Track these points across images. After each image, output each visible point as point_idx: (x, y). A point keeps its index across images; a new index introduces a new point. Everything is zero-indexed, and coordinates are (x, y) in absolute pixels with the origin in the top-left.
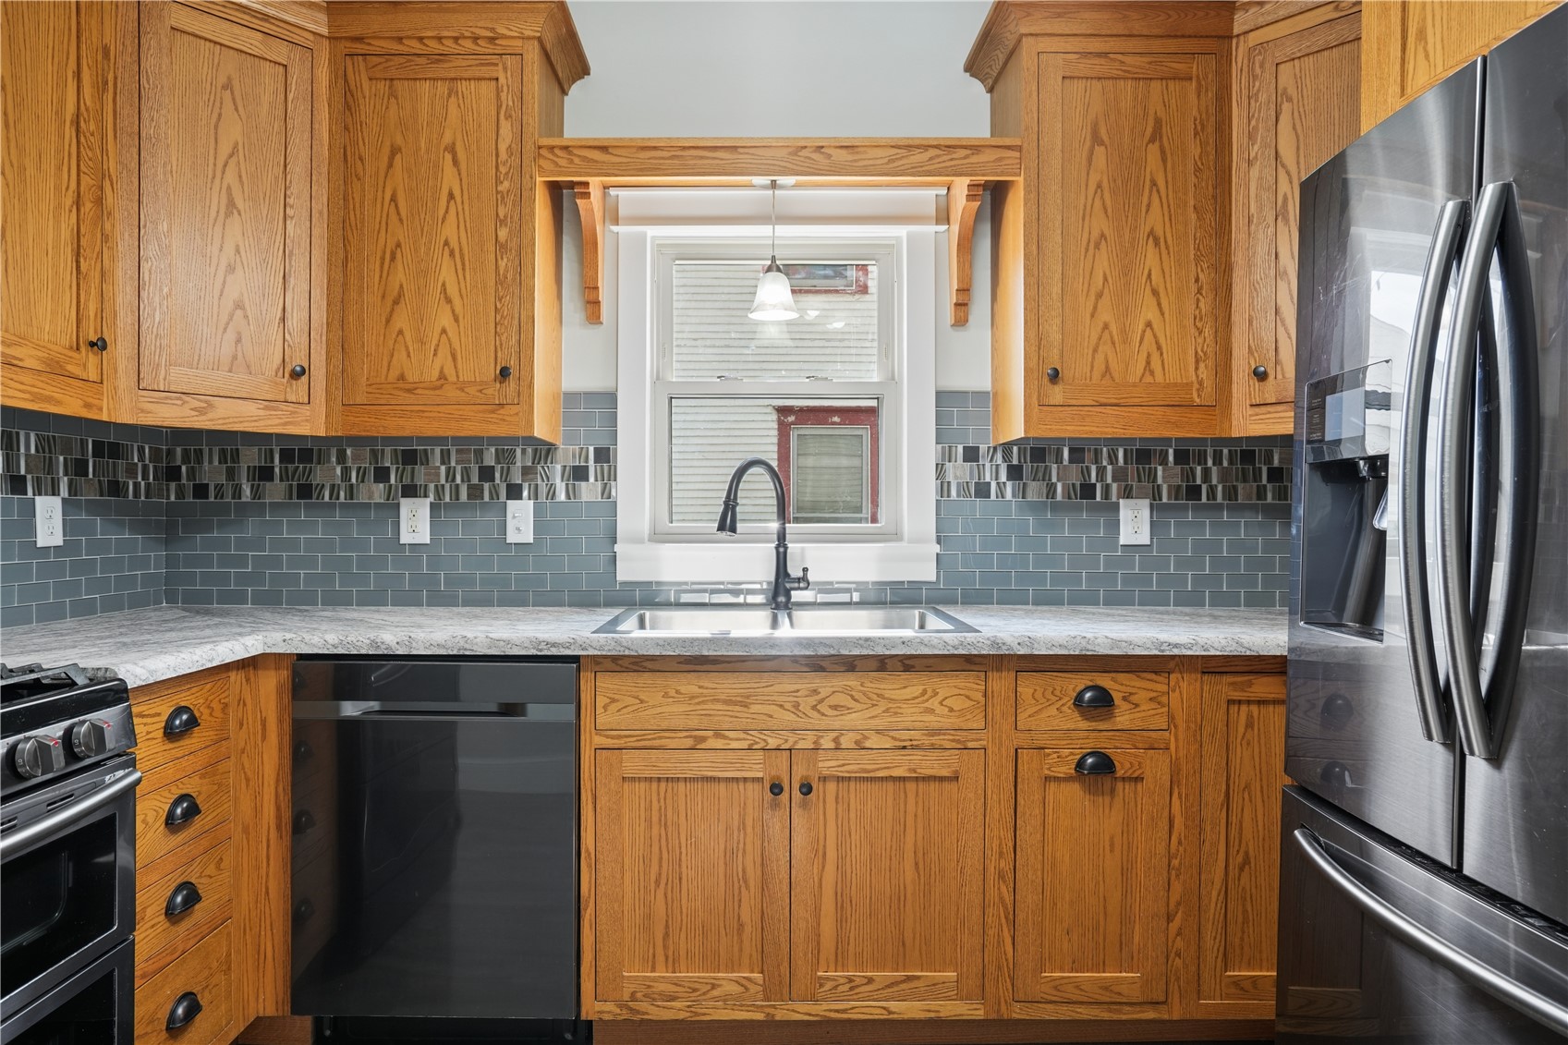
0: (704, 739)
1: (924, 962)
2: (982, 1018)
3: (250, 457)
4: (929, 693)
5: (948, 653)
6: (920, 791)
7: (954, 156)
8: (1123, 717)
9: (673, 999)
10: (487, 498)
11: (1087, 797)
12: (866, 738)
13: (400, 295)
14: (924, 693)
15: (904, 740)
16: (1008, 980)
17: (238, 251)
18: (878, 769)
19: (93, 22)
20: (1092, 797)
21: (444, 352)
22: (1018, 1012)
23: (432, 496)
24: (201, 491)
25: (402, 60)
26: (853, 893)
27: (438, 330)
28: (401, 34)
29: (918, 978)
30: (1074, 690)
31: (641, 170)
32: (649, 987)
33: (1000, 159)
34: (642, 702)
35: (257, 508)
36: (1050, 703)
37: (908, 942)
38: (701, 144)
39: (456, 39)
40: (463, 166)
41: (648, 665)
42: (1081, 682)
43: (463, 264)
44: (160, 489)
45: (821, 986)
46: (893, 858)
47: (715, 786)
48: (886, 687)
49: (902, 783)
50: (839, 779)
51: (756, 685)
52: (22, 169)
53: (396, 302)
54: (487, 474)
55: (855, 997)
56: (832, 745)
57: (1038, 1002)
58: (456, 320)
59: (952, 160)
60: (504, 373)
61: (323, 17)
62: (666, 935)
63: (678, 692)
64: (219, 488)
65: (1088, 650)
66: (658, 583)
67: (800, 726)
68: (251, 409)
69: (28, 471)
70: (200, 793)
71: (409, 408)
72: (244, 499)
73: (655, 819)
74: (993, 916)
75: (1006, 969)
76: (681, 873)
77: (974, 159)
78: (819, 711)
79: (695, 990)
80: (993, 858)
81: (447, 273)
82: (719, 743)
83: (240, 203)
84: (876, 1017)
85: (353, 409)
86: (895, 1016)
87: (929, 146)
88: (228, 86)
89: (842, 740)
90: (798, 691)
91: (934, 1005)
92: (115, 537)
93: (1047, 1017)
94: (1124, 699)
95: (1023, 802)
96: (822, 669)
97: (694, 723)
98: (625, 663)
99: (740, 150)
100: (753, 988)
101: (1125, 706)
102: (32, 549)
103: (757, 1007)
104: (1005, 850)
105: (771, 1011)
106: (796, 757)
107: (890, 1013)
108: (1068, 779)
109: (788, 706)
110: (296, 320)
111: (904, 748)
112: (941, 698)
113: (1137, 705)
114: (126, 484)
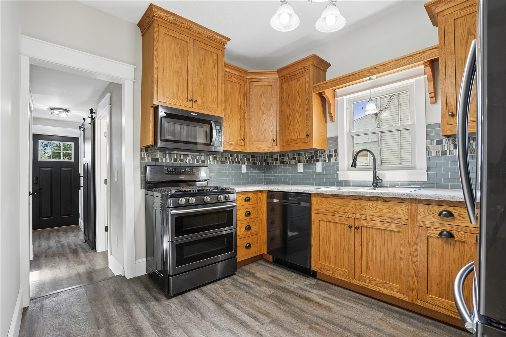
0: (335, 213)
1: (390, 280)
2: (408, 301)
3: (275, 157)
4: (391, 208)
5: (394, 197)
6: (389, 234)
7: (415, 57)
8: (458, 221)
9: (329, 271)
10: (313, 162)
11: (444, 245)
12: (373, 218)
13: (290, 123)
14: (389, 207)
15: (384, 220)
16: (416, 293)
17: (264, 120)
18: (377, 226)
19: (243, 90)
20: (446, 245)
21: (298, 133)
22: (419, 303)
23: (303, 162)
24: (268, 163)
25: (289, 78)
26: (371, 257)
27: (297, 129)
28: (289, 73)
29: (388, 284)
30: (439, 211)
31: (333, 86)
32: (324, 266)
33: (432, 53)
34: (323, 204)
35: (275, 166)
36: (430, 214)
37: (386, 273)
38: (346, 76)
39: (298, 70)
40: (300, 95)
41: (324, 196)
42: (441, 208)
43: (300, 115)
44: (263, 163)
45: (362, 278)
46: (381, 250)
47: (338, 225)
48: (378, 205)
49: (384, 231)
50: (367, 227)
51: (347, 202)
52: (232, 115)
53: (290, 124)
54: (313, 157)
55: (371, 283)
56: (365, 219)
57: (426, 302)
58: (300, 126)
59: (415, 58)
60: (307, 135)
61: (277, 75)
62: (328, 256)
63: (330, 202)
64: (271, 162)
65: (441, 199)
66: (348, 181)
67: (357, 213)
68: (267, 148)
69: (241, 161)
70: (251, 212)
71: (292, 145)
72: (274, 164)
73: (326, 230)
74: (411, 273)
75: (415, 289)
76: (331, 243)
77: (423, 56)
78: (361, 210)
79: (333, 270)
80: (411, 256)
81: (298, 117)
82: (339, 215)
83: (265, 112)
84: (376, 290)
85: (284, 146)
86: (381, 292)
87: (407, 57)
88: (263, 92)
89: (367, 217)
90: (356, 204)
91: (393, 292)
92: (255, 172)
93: (430, 308)
94: (459, 215)
95: (420, 242)
96: (362, 199)
97: (333, 210)
98: (320, 195)
99: (355, 75)
100: (346, 274)
101: (459, 218)
102: (241, 173)
103: (347, 278)
104: (415, 255)
105: (350, 280)
106: (356, 220)
107: (380, 290)
108: (437, 238)
109: (354, 208)
110: (274, 131)
111: (384, 221)
112: (394, 209)
113: (464, 218)
114: (256, 162)
